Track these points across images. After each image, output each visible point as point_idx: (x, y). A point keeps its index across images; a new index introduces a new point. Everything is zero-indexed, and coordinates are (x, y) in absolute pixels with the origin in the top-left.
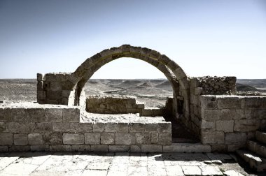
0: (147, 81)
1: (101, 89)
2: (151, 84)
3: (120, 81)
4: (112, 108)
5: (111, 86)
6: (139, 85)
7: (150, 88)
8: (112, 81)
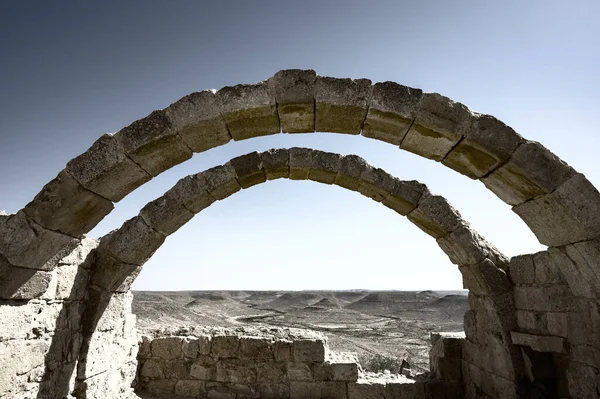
0: (329, 294)
1: (232, 312)
2: (337, 301)
3: (272, 294)
4: (234, 379)
5: (254, 306)
6: (312, 303)
7: (334, 310)
8: (254, 295)
